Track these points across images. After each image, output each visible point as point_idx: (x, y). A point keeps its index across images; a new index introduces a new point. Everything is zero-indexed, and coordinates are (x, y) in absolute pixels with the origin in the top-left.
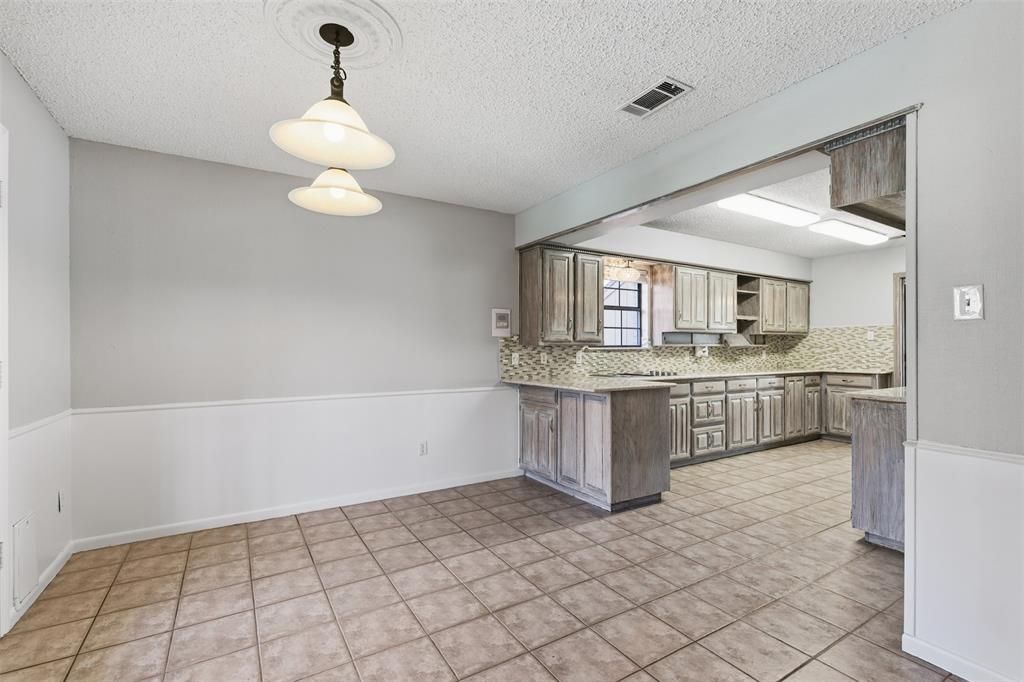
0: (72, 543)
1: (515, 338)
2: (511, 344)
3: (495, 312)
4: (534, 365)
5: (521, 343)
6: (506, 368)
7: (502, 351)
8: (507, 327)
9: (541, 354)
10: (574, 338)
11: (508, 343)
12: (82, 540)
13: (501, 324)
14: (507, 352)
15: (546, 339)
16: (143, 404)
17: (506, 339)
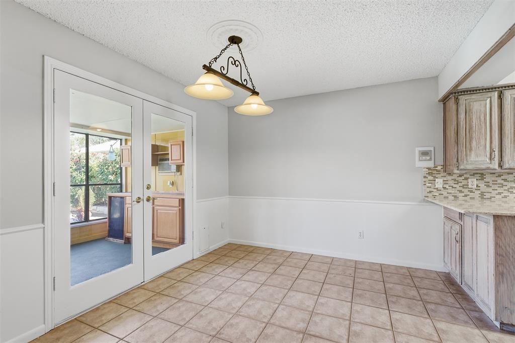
0: (229, 239)
1: (439, 168)
2: (435, 172)
3: (417, 150)
4: (461, 189)
5: (445, 171)
6: (428, 190)
7: (425, 177)
8: (431, 159)
9: (470, 180)
10: (500, 166)
11: (431, 172)
12: (234, 240)
13: (424, 158)
14: (430, 178)
15: (462, 167)
16: (241, 196)
17: (429, 169)
